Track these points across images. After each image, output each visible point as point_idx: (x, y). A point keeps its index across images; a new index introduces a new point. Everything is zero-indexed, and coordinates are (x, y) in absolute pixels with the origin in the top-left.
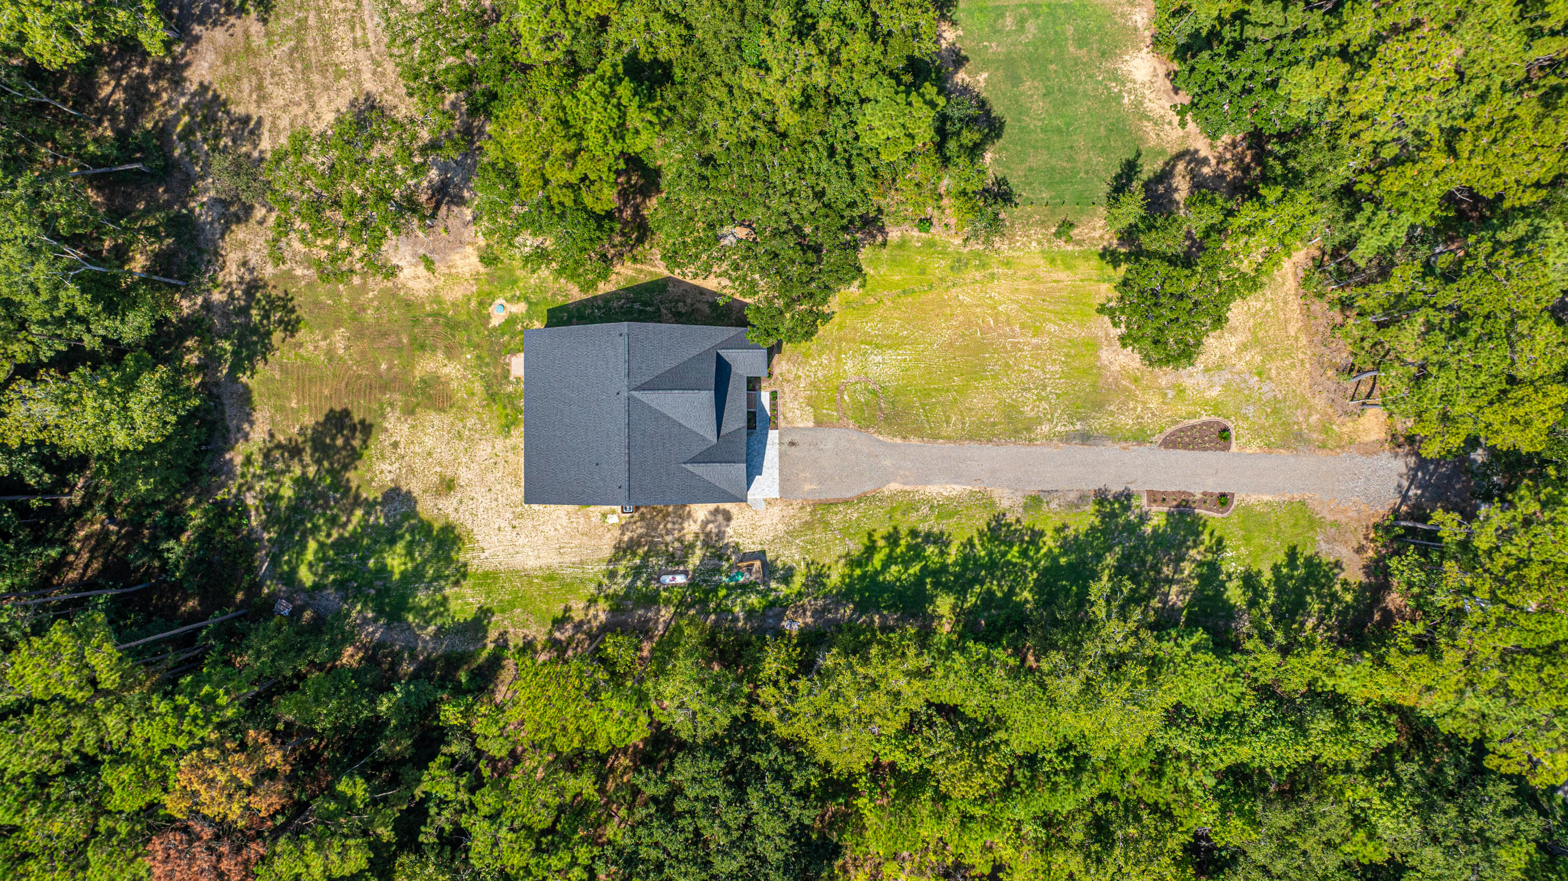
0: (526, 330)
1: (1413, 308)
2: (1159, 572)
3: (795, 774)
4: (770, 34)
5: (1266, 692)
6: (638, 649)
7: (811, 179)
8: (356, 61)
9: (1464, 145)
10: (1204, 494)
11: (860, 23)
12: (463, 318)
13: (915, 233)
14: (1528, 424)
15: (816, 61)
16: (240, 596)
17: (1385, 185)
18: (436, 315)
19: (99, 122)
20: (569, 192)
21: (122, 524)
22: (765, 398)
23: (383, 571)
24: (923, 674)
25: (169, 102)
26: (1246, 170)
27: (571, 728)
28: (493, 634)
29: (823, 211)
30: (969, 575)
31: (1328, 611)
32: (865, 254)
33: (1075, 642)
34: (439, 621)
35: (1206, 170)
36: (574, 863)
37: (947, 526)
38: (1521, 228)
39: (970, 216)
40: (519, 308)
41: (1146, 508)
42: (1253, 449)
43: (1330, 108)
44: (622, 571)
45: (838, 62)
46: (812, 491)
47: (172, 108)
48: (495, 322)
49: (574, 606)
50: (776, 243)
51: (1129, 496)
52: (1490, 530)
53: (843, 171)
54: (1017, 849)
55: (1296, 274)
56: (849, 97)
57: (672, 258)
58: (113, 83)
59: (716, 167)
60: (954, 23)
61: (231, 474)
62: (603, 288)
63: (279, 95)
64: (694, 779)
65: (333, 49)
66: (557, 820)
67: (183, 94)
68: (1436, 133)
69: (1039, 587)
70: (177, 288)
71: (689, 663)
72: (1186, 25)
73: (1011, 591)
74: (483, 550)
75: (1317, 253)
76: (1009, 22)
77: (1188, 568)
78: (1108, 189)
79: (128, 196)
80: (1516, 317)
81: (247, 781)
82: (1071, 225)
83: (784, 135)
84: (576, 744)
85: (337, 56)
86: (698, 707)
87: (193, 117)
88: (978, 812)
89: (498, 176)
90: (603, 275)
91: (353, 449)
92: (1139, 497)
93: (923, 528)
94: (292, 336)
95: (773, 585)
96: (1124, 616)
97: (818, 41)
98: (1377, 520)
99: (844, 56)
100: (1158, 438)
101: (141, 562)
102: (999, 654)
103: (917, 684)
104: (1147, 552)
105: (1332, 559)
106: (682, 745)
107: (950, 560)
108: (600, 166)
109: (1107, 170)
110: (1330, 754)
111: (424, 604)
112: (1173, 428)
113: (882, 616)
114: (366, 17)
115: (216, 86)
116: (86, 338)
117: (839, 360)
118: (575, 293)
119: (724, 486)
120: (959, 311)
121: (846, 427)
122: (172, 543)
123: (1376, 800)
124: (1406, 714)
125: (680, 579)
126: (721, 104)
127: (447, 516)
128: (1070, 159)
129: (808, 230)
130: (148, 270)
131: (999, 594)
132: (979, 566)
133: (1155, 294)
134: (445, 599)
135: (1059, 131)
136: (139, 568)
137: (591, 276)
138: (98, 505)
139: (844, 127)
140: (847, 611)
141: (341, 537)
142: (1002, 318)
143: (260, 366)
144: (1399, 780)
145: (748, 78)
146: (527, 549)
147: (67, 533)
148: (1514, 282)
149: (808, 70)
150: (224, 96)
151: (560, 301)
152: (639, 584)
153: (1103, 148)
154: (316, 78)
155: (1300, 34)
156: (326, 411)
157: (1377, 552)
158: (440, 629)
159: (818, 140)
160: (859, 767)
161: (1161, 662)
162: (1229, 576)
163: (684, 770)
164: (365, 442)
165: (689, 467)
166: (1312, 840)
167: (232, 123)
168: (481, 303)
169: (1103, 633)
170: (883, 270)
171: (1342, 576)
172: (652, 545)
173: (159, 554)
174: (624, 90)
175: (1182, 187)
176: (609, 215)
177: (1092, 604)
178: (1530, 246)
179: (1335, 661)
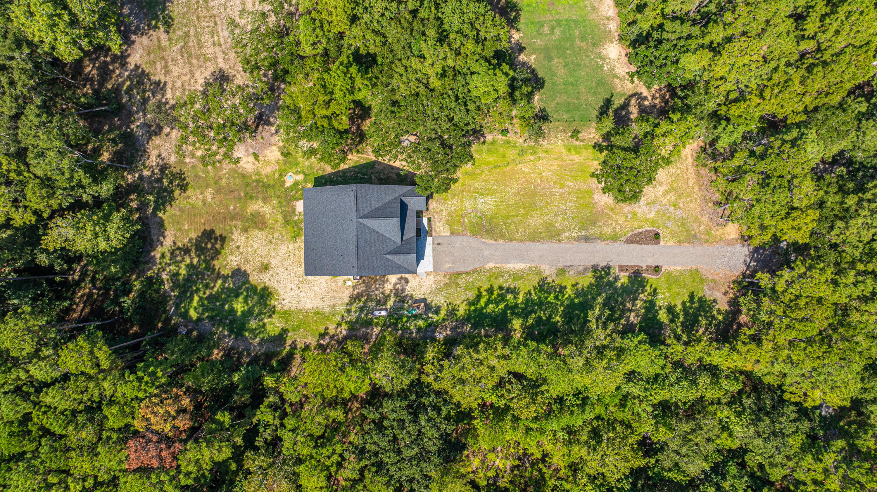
0: (303, 188)
1: (745, 172)
2: (625, 306)
3: (443, 408)
4: (425, 41)
5: (678, 365)
6: (363, 347)
7: (446, 112)
8: (215, 52)
9: (767, 93)
10: (647, 266)
11: (471, 34)
12: (271, 182)
13: (500, 137)
14: (799, 229)
15: (448, 54)
16: (160, 325)
17: (731, 112)
18: (258, 181)
19: (85, 86)
20: (326, 120)
21: (99, 289)
22: (425, 221)
23: (232, 311)
24: (505, 357)
25: (119, 74)
26: (667, 102)
27: (332, 386)
28: (289, 342)
29: (453, 128)
30: (529, 309)
31: (710, 324)
32: (474, 148)
33: (581, 341)
34: (261, 335)
35: (646, 103)
36: (334, 452)
37: (518, 284)
38: (795, 133)
39: (527, 129)
40: (300, 177)
41: (618, 274)
42: (672, 243)
43: (705, 73)
44: (353, 309)
45: (460, 54)
46: (449, 268)
47: (121, 77)
48: (288, 184)
49: (330, 328)
50: (430, 144)
51: (609, 268)
52: (783, 281)
53: (463, 108)
54: (554, 445)
55: (692, 155)
56: (465, 71)
57: (377, 152)
58: (91, 66)
59: (399, 106)
60: (518, 30)
61: (154, 263)
62: (342, 167)
63: (176, 71)
64: (393, 410)
65: (202, 47)
66: (325, 431)
67: (126, 70)
68: (755, 87)
69: (565, 314)
70: (126, 169)
71: (389, 353)
72: (635, 30)
73: (550, 316)
74: (284, 300)
75: (703, 144)
76: (546, 29)
77: (639, 303)
78: (597, 113)
79: (100, 123)
80: (794, 177)
81: (173, 413)
82: (579, 132)
83: (432, 90)
84: (334, 394)
85: (205, 50)
86: (394, 375)
87: (132, 82)
88: (535, 426)
89: (291, 113)
90: (343, 161)
91: (216, 249)
92: (614, 268)
93: (505, 285)
94: (185, 192)
95: (430, 315)
96: (605, 327)
97: (449, 45)
98: (734, 278)
99: (462, 51)
100: (624, 239)
101: (111, 308)
102: (543, 347)
103: (503, 362)
104: (618, 296)
105: (712, 298)
106: (386, 395)
107: (519, 301)
108: (342, 107)
109: (596, 104)
110: (709, 395)
111: (254, 327)
112: (631, 233)
113: (485, 330)
114: (219, 30)
115: (143, 66)
116: (84, 196)
117: (462, 201)
118: (328, 169)
119: (406, 266)
120: (522, 176)
121: (466, 235)
122: (125, 298)
123: (732, 417)
124: (748, 375)
125: (384, 313)
126: (401, 75)
127: (265, 283)
128: (578, 98)
129: (446, 137)
130: (111, 160)
131: (544, 318)
132: (534, 304)
133: (619, 167)
134: (264, 324)
135: (572, 84)
136: (108, 311)
137: (337, 161)
138: (88, 279)
139: (463, 86)
140: (468, 328)
141: (211, 294)
142: (544, 179)
143: (168, 208)
144: (744, 408)
145: (415, 63)
146: (306, 299)
147: (72, 294)
148: (791, 160)
149: (445, 59)
150: (147, 71)
151: (321, 173)
152: (363, 315)
153: (594, 93)
154: (194, 61)
155: (689, 37)
156: (202, 230)
157: (735, 294)
158: (262, 339)
159: (450, 92)
160: (475, 405)
161: (624, 350)
162: (660, 308)
163: (387, 406)
164: (222, 246)
165: (387, 256)
166: (699, 438)
167: (151, 85)
168: (280, 175)
169: (594, 335)
170: (484, 156)
171: (717, 307)
172: (369, 296)
173: (119, 304)
174: (354, 70)
175: (634, 111)
176: (346, 131)
177: (590, 321)
178: (799, 142)
179: (710, 348)
